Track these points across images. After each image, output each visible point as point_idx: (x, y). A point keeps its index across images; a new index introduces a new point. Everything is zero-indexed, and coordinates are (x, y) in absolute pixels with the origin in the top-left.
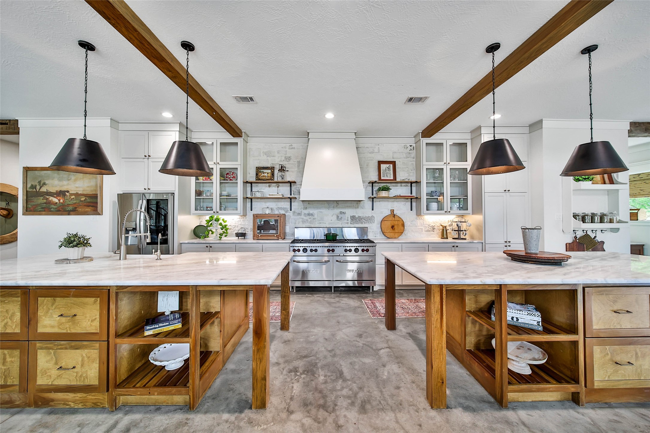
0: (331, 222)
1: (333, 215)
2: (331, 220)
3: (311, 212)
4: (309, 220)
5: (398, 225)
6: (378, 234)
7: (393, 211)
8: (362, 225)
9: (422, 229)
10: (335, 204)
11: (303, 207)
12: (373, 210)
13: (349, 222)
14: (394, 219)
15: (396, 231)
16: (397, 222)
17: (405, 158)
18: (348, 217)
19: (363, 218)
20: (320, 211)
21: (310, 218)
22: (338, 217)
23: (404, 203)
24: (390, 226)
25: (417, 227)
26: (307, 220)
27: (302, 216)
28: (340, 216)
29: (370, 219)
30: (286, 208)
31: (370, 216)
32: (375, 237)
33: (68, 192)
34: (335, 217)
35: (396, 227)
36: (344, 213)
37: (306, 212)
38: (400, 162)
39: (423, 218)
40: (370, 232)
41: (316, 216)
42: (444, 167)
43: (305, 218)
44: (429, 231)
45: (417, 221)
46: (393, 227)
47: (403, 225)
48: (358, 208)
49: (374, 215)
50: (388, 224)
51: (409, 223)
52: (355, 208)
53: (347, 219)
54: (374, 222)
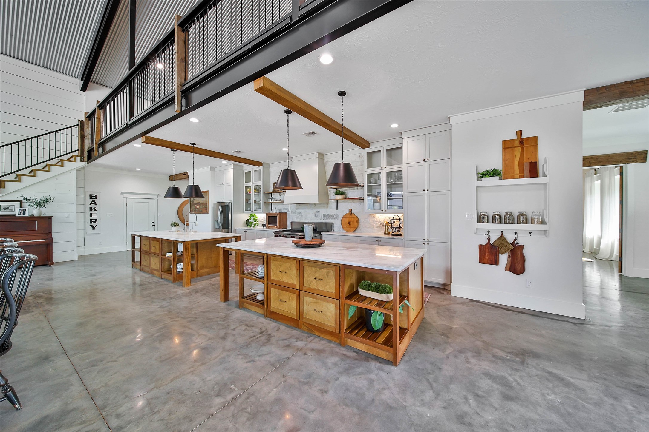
0: (312, 218)
1: (313, 213)
2: (312, 217)
3: (300, 211)
4: (300, 217)
5: (353, 221)
6: (340, 228)
7: (351, 210)
8: (330, 221)
9: (374, 225)
10: (314, 205)
11: (296, 208)
12: (337, 209)
13: (322, 218)
14: (350, 216)
15: (352, 226)
16: (352, 219)
17: (360, 166)
18: (321, 215)
19: (331, 216)
20: (305, 210)
21: (300, 216)
22: (315, 215)
23: (359, 203)
24: (347, 222)
25: (369, 223)
26: (298, 217)
27: (296, 214)
28: (317, 214)
29: (335, 217)
30: (288, 209)
31: (336, 214)
32: (339, 230)
33: (200, 203)
34: (314, 215)
35: (351, 223)
36: (319, 212)
37: (298, 211)
38: (357, 169)
39: (374, 216)
40: (335, 226)
41: (303, 214)
42: (382, 171)
43: (297, 215)
44: (380, 227)
45: (370, 218)
46: (349, 223)
47: (358, 221)
48: (328, 208)
49: (338, 213)
50: (347, 220)
51: (363, 220)
52: (326, 208)
53: (321, 216)
54: (338, 219)
